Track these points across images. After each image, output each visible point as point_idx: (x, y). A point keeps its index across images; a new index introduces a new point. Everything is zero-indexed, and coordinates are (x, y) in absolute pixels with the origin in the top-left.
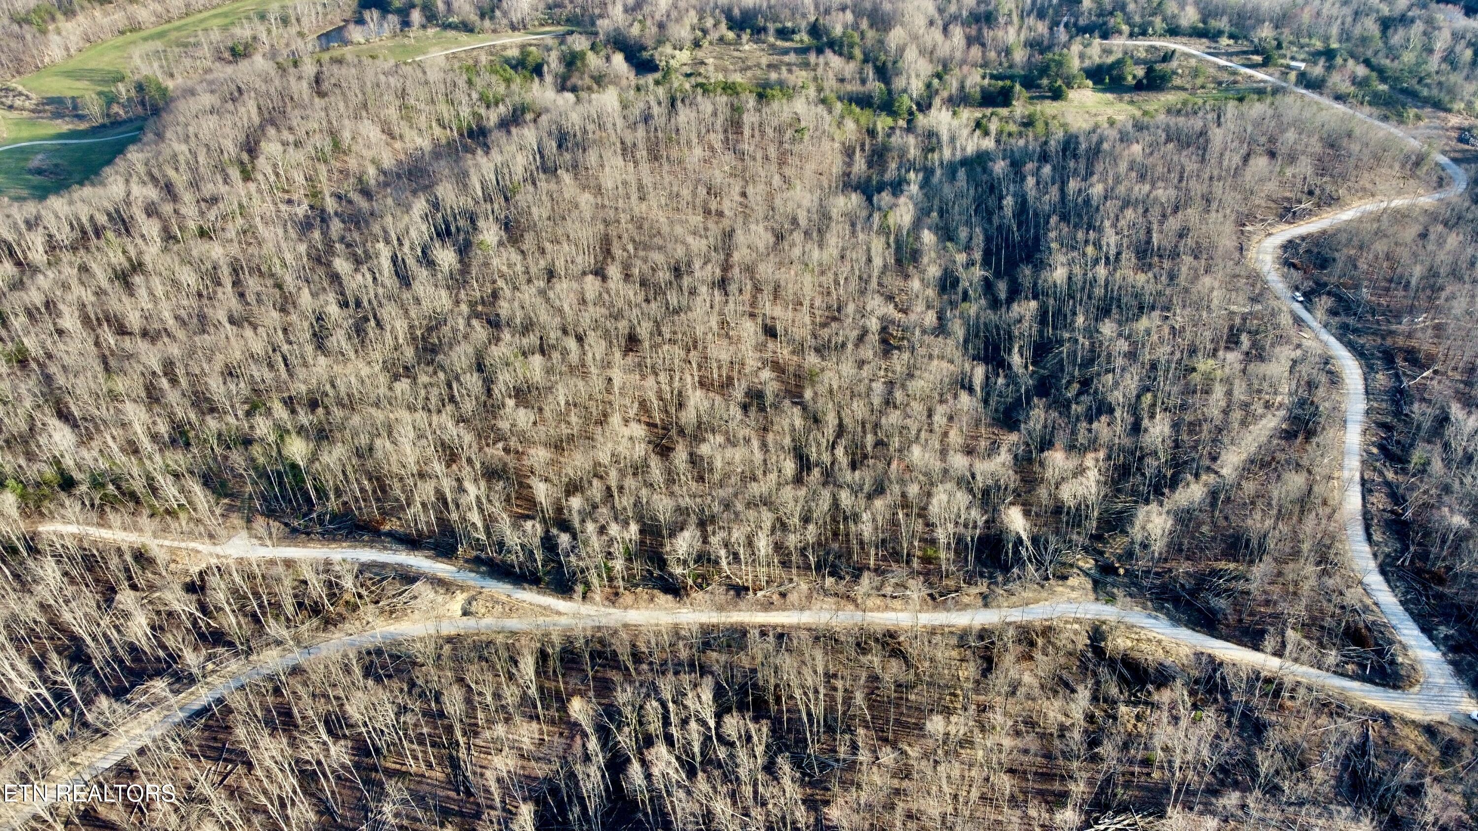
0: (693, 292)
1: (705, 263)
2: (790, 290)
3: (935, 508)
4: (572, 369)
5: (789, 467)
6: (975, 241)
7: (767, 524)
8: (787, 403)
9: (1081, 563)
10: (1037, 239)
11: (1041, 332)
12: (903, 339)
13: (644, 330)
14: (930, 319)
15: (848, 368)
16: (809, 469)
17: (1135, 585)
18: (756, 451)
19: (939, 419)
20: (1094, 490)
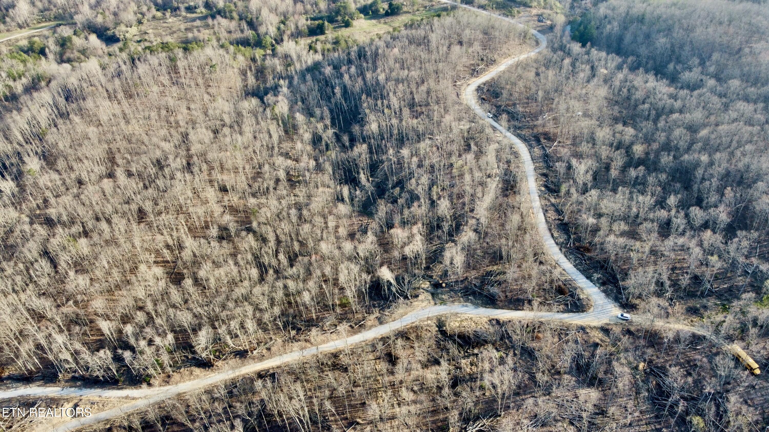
0: (172, 178)
1: (177, 156)
2: (229, 164)
3: (342, 278)
4: (107, 242)
5: (254, 272)
6: (325, 114)
7: (250, 312)
8: (244, 233)
9: (423, 286)
10: (356, 106)
11: (371, 158)
12: (298, 176)
13: (148, 206)
14: (312, 163)
15: (273, 202)
16: (267, 272)
17: (452, 290)
18: (233, 267)
19: (331, 224)
20: (421, 246)
